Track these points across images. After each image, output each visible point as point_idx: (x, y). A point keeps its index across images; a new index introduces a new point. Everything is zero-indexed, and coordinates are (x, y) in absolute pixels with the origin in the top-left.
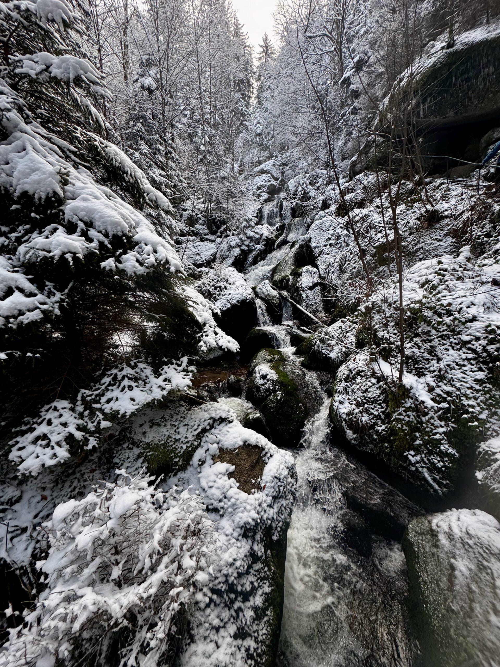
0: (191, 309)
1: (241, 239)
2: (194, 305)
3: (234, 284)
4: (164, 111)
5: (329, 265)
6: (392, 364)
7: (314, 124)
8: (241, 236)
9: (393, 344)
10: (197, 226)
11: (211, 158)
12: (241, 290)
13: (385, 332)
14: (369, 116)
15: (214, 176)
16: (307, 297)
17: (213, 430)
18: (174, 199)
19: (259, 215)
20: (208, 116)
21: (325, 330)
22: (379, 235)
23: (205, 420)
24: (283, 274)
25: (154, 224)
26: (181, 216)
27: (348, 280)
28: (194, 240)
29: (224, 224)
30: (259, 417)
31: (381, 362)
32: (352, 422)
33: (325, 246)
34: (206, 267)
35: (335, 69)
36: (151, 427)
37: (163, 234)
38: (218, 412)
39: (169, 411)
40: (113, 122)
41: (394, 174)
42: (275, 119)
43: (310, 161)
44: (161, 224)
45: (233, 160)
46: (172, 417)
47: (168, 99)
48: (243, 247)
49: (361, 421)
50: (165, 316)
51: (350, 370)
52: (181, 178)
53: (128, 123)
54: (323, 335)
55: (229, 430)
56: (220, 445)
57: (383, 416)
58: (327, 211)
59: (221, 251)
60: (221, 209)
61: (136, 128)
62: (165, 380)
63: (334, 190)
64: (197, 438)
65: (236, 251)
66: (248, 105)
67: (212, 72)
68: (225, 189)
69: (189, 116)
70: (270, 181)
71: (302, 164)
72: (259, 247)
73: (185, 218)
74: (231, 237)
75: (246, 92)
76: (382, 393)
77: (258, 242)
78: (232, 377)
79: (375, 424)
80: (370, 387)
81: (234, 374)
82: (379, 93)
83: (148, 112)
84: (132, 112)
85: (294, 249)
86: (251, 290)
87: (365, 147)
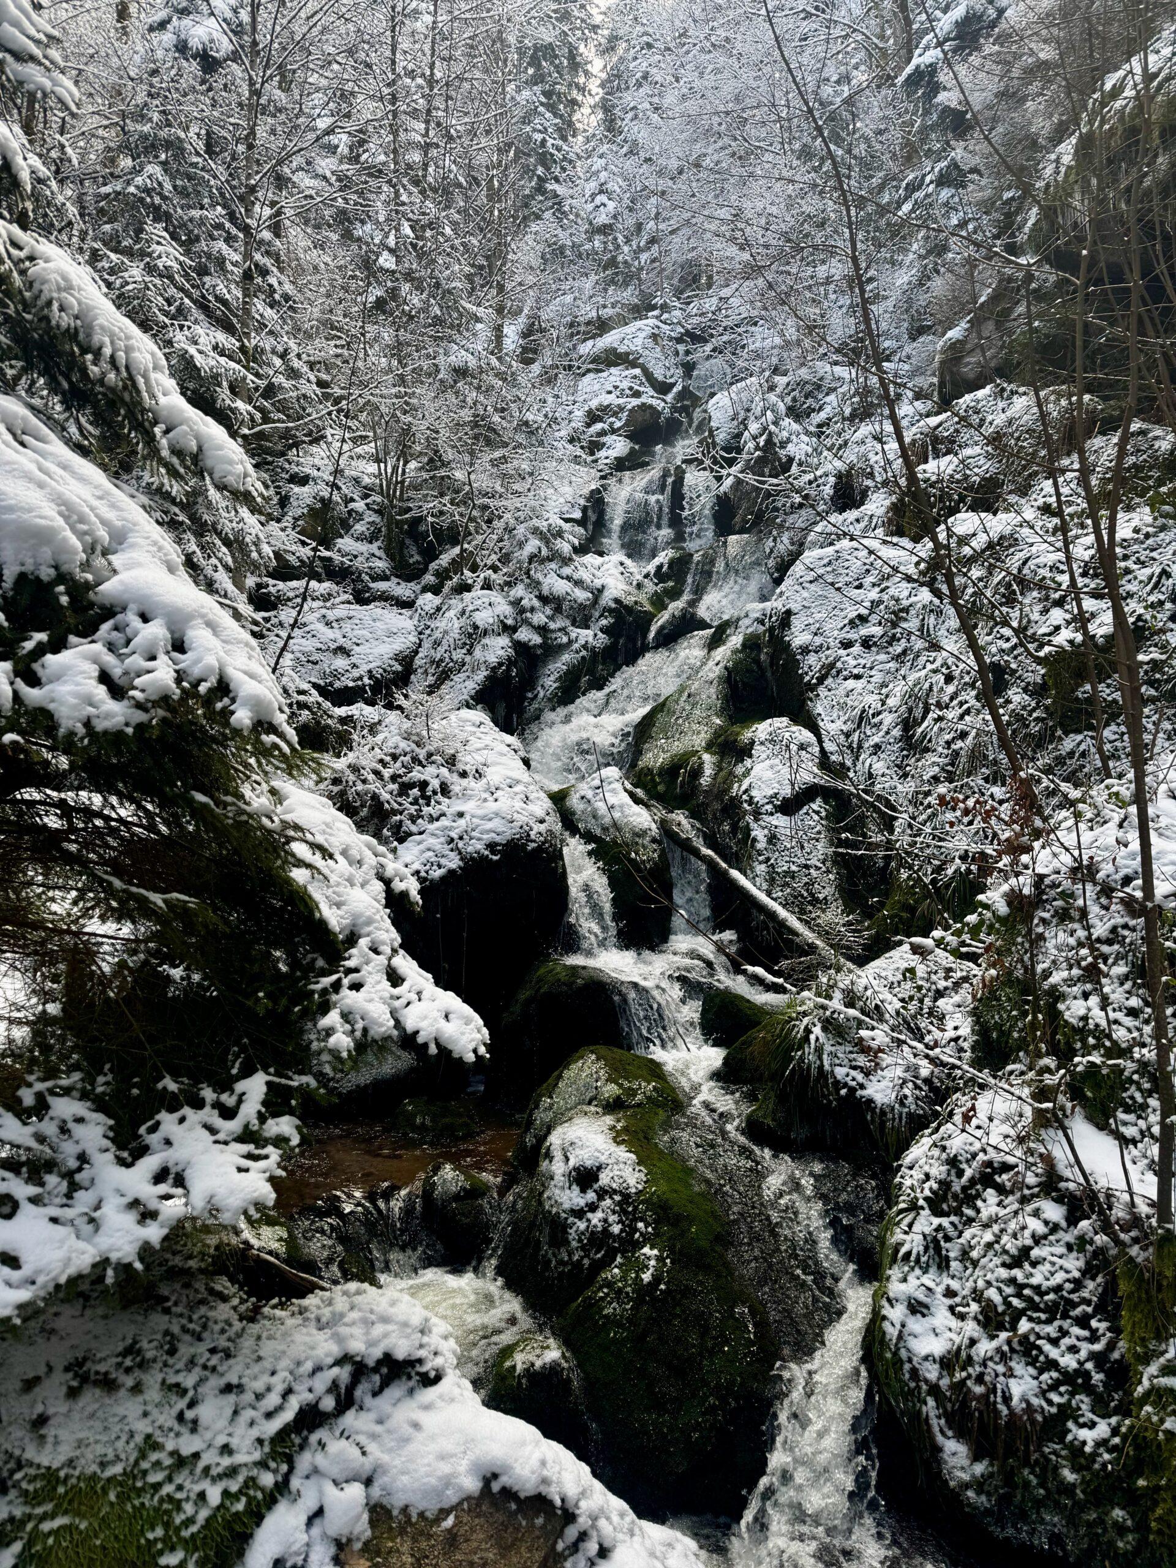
0: (299, 875)
1: (516, 603)
2: (317, 860)
3: (479, 774)
4: (252, 133)
5: (863, 719)
6: (1125, 1142)
7: (807, 209)
8: (519, 591)
9: (1124, 1053)
10: (346, 543)
11: (416, 300)
12: (506, 803)
13: (1094, 1000)
14: (1007, 195)
15: (426, 364)
16: (772, 839)
17: (350, 1419)
18: (261, 435)
19: (593, 517)
20: (416, 157)
21: (843, 980)
22: (1057, 616)
23: (317, 1369)
24: (678, 747)
25: (172, 525)
26: (284, 501)
27: (936, 779)
28: (327, 597)
29: (455, 541)
30: (553, 1369)
31: (1082, 1130)
32: (965, 1404)
33: (847, 645)
34: (371, 703)
35: (882, 37)
36: (73, 1393)
37: (207, 565)
38: (378, 1330)
39: (159, 1321)
40: (54, 154)
41: (1105, 399)
42: (664, 184)
43: (792, 333)
44: (201, 529)
45: (500, 310)
46: (172, 1352)
47: (273, 92)
48: (524, 635)
49: (1007, 1399)
50: (191, 902)
51: (953, 1162)
52: (296, 364)
53: (113, 161)
54: (836, 1003)
55: (423, 1417)
56: (376, 1491)
57: (1097, 1377)
58: (851, 515)
59: (437, 644)
60: (444, 486)
61: (139, 180)
62: (160, 1177)
63: (878, 438)
64: (274, 1455)
65: (497, 649)
66: (567, 129)
67: (443, 18)
68: (466, 415)
69: (343, 149)
70: (637, 394)
71: (762, 339)
72: (585, 635)
73: (296, 509)
74: (477, 592)
75: (561, 88)
76: (1089, 1271)
77: (582, 617)
78: (448, 1172)
79: (1067, 1412)
80: (1037, 1240)
81: (455, 1160)
82: (1042, 126)
83: (194, 129)
84: (131, 126)
85: (722, 653)
86: (548, 804)
87: (994, 299)
